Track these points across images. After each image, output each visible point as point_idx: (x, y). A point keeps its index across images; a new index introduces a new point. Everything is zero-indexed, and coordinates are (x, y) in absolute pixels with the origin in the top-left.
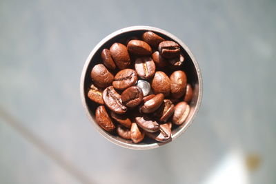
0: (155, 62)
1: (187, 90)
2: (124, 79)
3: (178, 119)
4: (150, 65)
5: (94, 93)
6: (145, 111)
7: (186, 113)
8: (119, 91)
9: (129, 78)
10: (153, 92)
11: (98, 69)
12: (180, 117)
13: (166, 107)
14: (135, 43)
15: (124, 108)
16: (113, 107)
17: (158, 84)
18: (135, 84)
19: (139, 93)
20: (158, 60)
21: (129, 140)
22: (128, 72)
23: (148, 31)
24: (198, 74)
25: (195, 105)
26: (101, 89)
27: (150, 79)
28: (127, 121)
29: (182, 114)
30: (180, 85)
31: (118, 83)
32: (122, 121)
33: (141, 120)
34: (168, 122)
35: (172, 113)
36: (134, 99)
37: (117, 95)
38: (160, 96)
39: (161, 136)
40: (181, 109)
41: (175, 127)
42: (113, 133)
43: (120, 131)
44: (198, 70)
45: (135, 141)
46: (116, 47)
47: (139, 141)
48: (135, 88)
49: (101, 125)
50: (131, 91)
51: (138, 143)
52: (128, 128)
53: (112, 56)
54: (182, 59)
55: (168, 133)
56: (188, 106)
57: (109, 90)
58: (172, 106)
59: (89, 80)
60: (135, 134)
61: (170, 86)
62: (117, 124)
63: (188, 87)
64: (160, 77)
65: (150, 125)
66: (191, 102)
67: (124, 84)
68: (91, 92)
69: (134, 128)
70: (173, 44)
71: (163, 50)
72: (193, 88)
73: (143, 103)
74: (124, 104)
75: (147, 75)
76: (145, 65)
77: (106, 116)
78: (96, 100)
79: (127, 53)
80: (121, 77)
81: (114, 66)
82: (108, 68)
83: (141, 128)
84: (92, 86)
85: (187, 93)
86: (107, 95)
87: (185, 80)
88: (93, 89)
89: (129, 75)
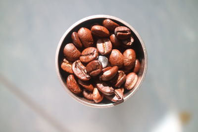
0: (112, 42)
1: (136, 64)
2: (88, 54)
3: (129, 85)
4: (108, 44)
5: (66, 65)
6: (104, 79)
7: (135, 81)
8: (85, 64)
9: (92, 54)
10: (110, 65)
11: (69, 47)
12: (130, 84)
13: (120, 77)
14: (97, 27)
15: (88, 76)
16: (80, 76)
17: (114, 59)
18: (96, 59)
19: (100, 65)
20: (114, 41)
21: (92, 100)
22: (91, 50)
23: (107, 19)
24: (144, 51)
25: (141, 75)
26: (71, 62)
27: (108, 55)
28: (90, 86)
29: (132, 81)
30: (131, 60)
31: (84, 57)
32: (86, 87)
33: (100, 86)
34: (121, 88)
35: (124, 81)
36: (95, 70)
37: (83, 67)
38: (115, 68)
39: (115, 98)
40: (131, 78)
41: (127, 91)
42: (80, 95)
43: (85, 94)
44: (144, 49)
45: (96, 101)
46: (82, 31)
47: (99, 101)
48: (96, 61)
49: (71, 89)
50: (93, 64)
51: (98, 103)
52: (91, 92)
53: (79, 38)
54: (132, 40)
55: (121, 96)
56: (136, 76)
57: (77, 63)
58: (125, 75)
59: (62, 56)
60: (96, 96)
61: (123, 61)
62: (82, 88)
63: (137, 61)
64: (115, 53)
65: (107, 90)
66: (139, 73)
67: (88, 58)
68: (63, 64)
69: (96, 91)
70: (126, 29)
71: (118, 33)
72: (140, 62)
73: (102, 73)
74: (88, 73)
75: (106, 52)
76: (104, 44)
77: (74, 83)
78: (68, 70)
79: (90, 35)
80: (86, 53)
81: (81, 45)
82: (77, 46)
83: (100, 92)
84: (65, 60)
85: (136, 66)
86: (76, 67)
87: (135, 57)
88: (65, 62)
89: (92, 52)
